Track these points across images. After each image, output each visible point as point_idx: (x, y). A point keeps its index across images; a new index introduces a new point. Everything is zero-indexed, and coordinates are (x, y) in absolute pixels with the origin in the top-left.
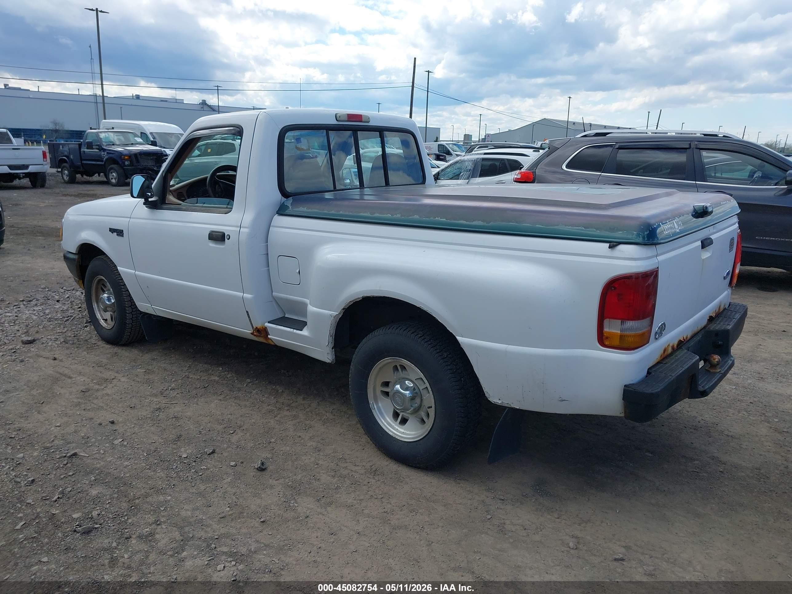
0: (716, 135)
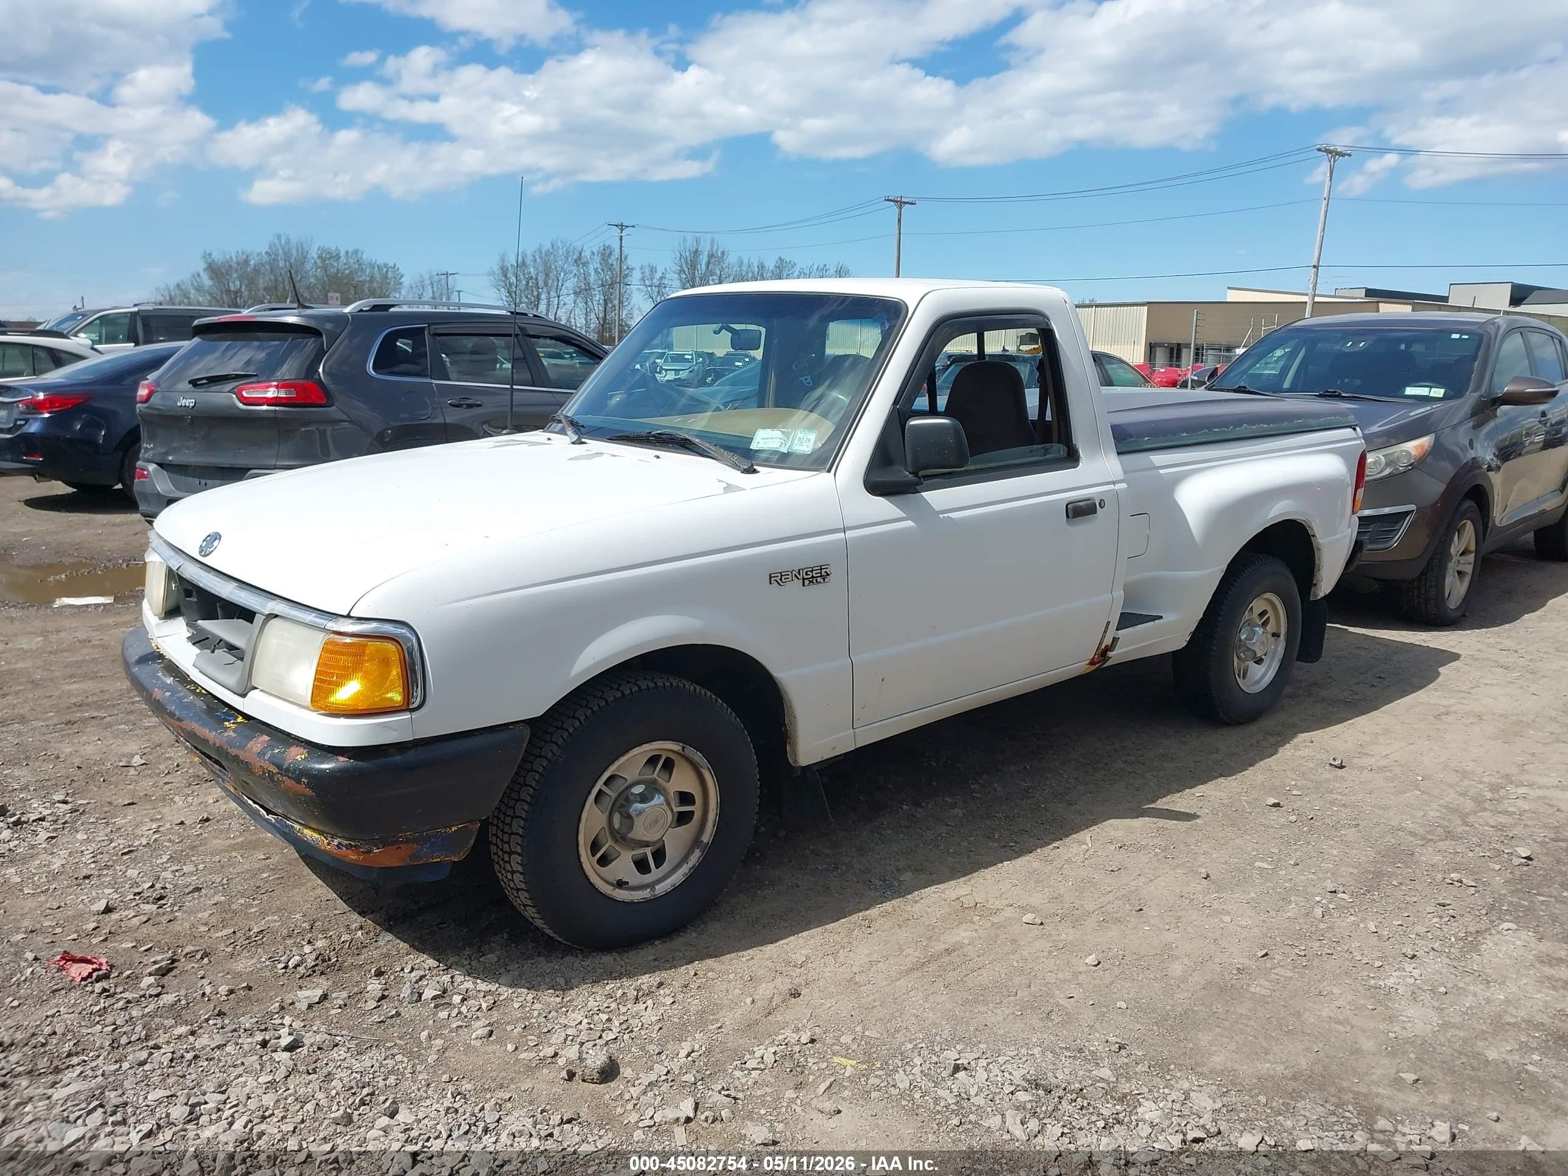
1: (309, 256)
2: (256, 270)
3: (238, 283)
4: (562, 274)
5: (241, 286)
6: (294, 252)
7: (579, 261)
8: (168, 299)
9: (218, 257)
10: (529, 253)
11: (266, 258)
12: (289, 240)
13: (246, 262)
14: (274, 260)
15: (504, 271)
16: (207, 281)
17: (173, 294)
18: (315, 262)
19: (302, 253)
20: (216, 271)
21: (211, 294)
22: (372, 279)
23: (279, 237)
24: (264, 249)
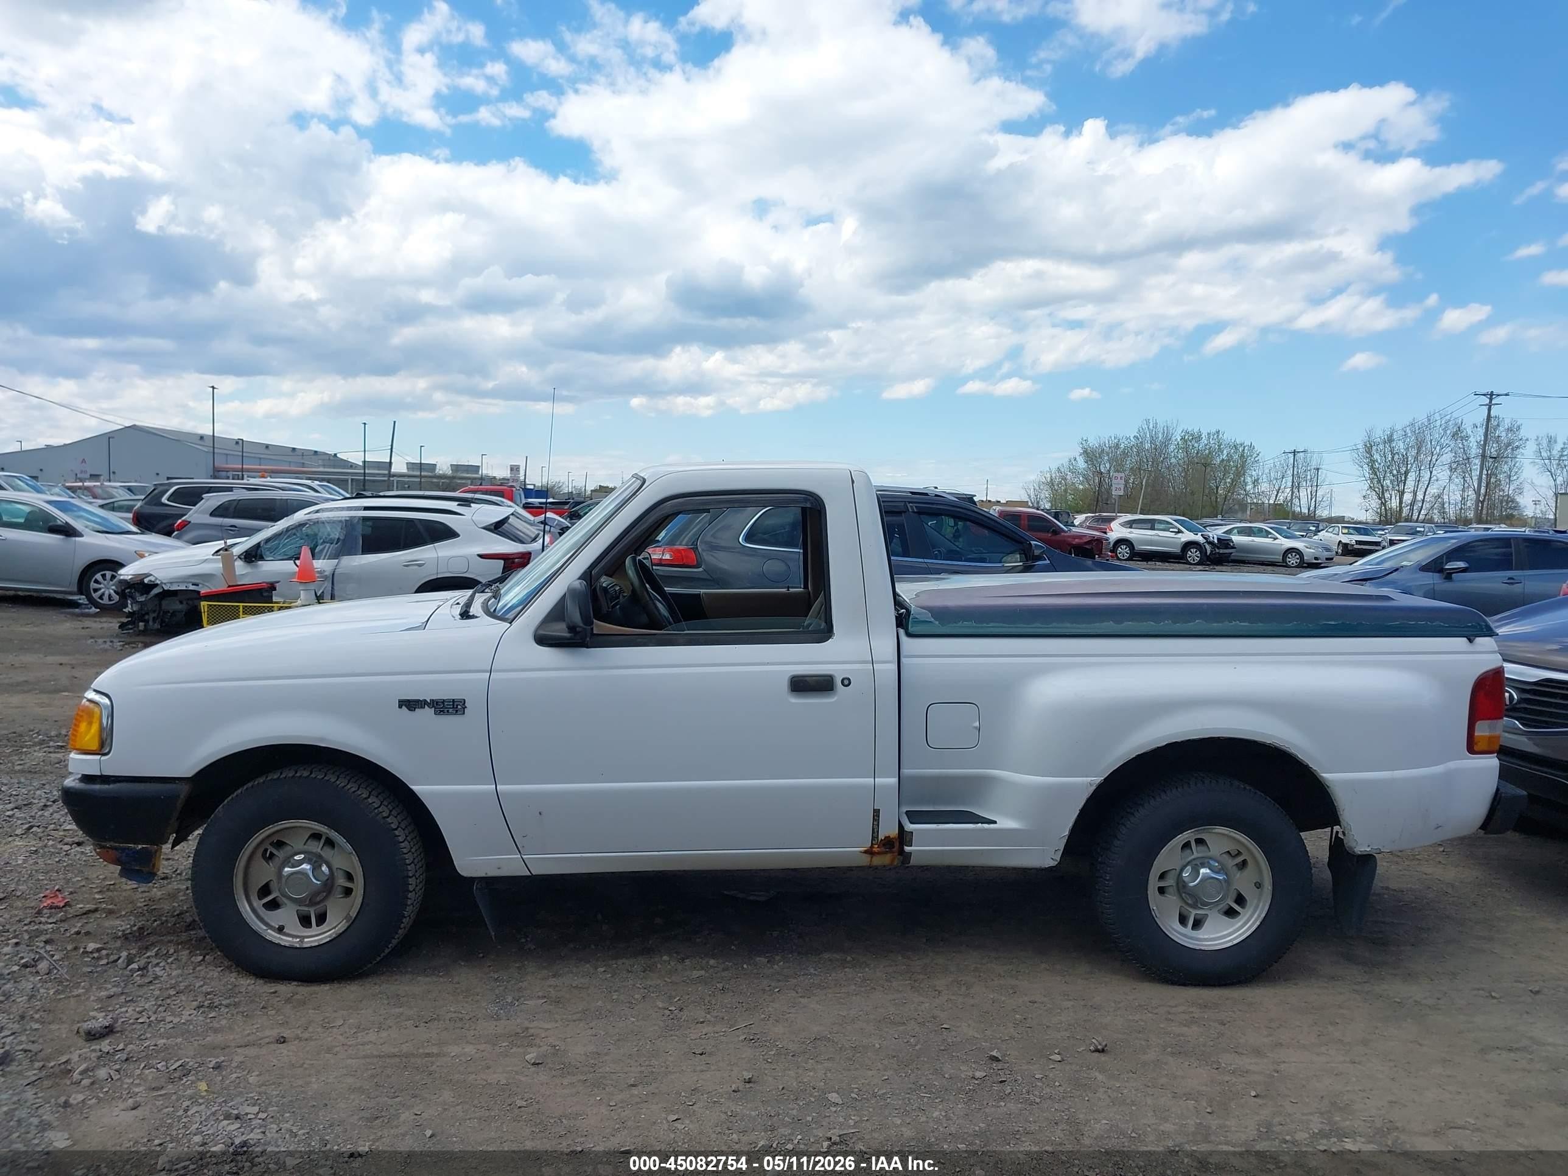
0: (926, 494)
1: (1174, 439)
2: (1125, 454)
3: (1108, 465)
4: (1438, 448)
5: (1110, 468)
6: (1160, 435)
7: (1458, 434)
8: (1049, 480)
9: (1093, 442)
10: (1398, 427)
11: (1133, 442)
12: (1156, 423)
13: (1117, 446)
14: (1141, 443)
15: (1369, 448)
16: (1081, 464)
17: (1054, 476)
18: (1178, 444)
19: (1167, 436)
20: (1091, 455)
21: (1084, 476)
22: (1230, 458)
23: (1148, 421)
24: (1132, 433)
